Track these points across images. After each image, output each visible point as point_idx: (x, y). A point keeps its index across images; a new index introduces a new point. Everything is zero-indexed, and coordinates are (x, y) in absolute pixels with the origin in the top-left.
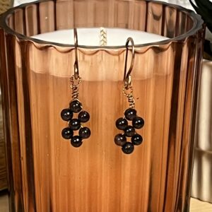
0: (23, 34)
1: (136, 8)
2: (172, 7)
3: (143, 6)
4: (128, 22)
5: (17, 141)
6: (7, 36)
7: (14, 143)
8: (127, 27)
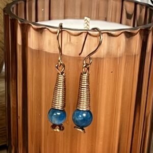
0: (24, 18)
1: (114, 5)
2: (142, 5)
3: (119, 4)
4: (107, 16)
5: (15, 106)
6: (11, 20)
7: (13, 107)
8: (106, 20)
